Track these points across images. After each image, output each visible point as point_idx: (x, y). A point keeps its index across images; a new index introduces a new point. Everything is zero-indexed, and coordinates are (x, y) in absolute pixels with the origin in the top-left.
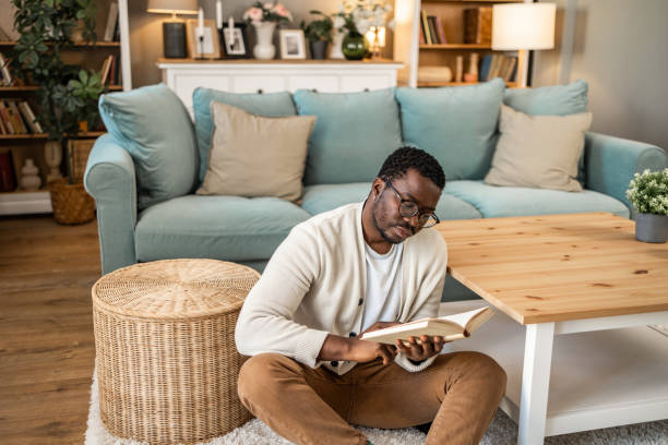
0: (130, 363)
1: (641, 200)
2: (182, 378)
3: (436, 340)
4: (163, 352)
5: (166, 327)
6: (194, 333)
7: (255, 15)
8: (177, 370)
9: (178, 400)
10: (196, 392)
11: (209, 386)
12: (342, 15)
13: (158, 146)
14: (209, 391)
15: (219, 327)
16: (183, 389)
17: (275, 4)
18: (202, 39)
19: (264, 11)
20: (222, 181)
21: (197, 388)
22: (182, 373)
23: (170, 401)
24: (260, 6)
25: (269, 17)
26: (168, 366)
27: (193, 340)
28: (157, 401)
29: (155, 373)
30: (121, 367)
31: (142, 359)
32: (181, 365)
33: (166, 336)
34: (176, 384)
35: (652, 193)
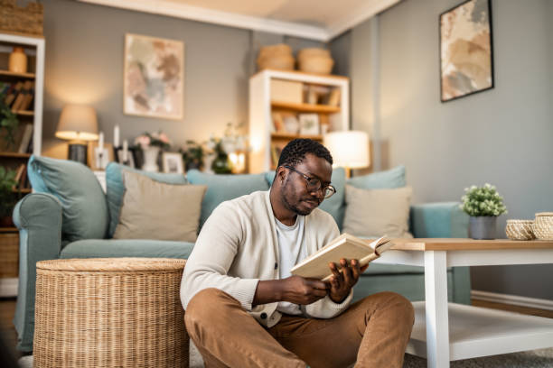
0: (75, 319)
1: (474, 206)
2: (126, 331)
3: (353, 263)
4: (109, 304)
5: (114, 280)
6: (139, 286)
7: (144, 141)
8: (122, 322)
9: (120, 356)
10: (138, 347)
11: (150, 341)
12: (213, 140)
13: (78, 199)
14: (150, 346)
15: (160, 284)
16: (126, 343)
17: (160, 133)
18: (101, 156)
19: (151, 138)
20: (132, 231)
21: (139, 342)
22: (126, 326)
23: (113, 355)
24: (147, 135)
25: (155, 143)
26: (113, 319)
27: (138, 292)
28: (100, 356)
29: (101, 327)
30: (65, 325)
31: (88, 313)
32: (126, 318)
33: (113, 288)
34: (120, 336)
35: (481, 199)
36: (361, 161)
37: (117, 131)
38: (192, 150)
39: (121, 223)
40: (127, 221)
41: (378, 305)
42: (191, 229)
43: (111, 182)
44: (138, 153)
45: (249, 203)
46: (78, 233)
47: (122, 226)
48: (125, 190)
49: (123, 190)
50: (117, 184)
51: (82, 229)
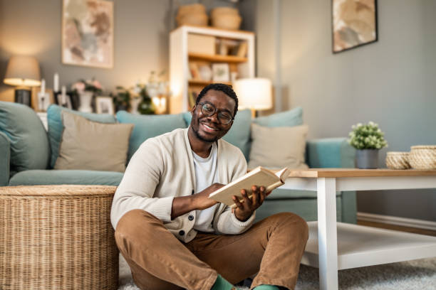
0: (22, 236)
1: (359, 141)
2: (65, 247)
3: (262, 189)
4: (51, 223)
5: (54, 203)
6: (76, 208)
7: (80, 87)
8: (62, 239)
9: (60, 267)
10: (76, 259)
11: (85, 254)
12: (139, 86)
13: (23, 136)
14: (85, 259)
15: (94, 206)
16: (65, 256)
17: (93, 79)
18: (43, 99)
19: (86, 84)
21: (76, 255)
22: (65, 242)
23: (54, 266)
24: (83, 81)
25: (89, 88)
26: (54, 236)
27: (75, 214)
28: (43, 267)
29: (43, 242)
30: (13, 241)
31: (33, 231)
32: (65, 235)
33: (54, 210)
34: (60, 250)
35: (365, 135)
36: (265, 104)
37: (56, 78)
38: (121, 95)
39: (60, 156)
40: (66, 154)
41: (278, 224)
42: (121, 161)
43: (51, 121)
44: (74, 97)
45: (171, 139)
46: (23, 165)
47: (61, 159)
48: (64, 128)
49: (62, 128)
50: (57, 123)
51: (27, 161)
